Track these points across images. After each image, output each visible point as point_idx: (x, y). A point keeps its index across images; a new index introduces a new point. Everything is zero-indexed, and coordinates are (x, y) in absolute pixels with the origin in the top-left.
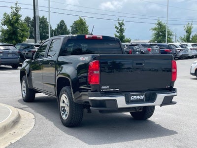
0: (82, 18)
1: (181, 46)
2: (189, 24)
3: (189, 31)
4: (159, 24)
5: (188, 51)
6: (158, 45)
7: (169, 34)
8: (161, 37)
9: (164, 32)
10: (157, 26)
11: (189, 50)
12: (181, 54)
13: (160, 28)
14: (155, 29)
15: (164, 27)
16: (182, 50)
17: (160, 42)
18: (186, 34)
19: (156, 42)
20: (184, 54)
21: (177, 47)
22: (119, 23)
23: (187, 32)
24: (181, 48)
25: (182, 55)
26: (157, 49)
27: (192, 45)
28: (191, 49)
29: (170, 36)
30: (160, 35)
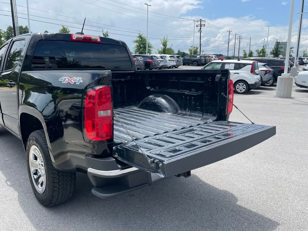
0: (65, 27)
1: (161, 57)
2: (165, 38)
3: (165, 45)
4: (140, 37)
5: (166, 62)
6: (142, 56)
7: (149, 47)
8: (143, 49)
9: (144, 44)
10: (138, 39)
11: (168, 61)
12: (161, 64)
13: (141, 41)
14: (137, 41)
15: (145, 40)
16: (163, 61)
17: (142, 53)
18: (162, 47)
19: (138, 53)
20: (163, 64)
21: (158, 58)
22: (103, 33)
23: (163, 45)
24: (161, 60)
25: (162, 66)
26: (141, 59)
27: (170, 57)
28: (169, 60)
29: (149, 48)
30: (141, 47)
